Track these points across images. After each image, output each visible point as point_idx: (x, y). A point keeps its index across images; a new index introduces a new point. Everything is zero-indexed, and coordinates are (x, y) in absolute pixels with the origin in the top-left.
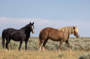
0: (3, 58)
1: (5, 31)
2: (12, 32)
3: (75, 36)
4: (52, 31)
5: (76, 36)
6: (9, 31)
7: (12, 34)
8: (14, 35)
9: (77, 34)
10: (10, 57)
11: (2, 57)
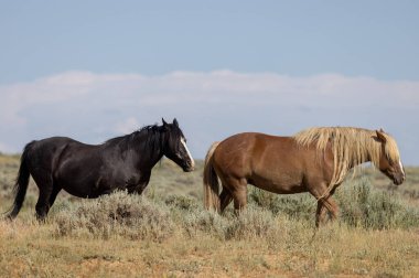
0: (330, 266)
1: (34, 147)
2: (68, 153)
3: (388, 175)
4: (267, 148)
5: (392, 177)
6: (55, 150)
7: (64, 163)
8: (74, 171)
9: (398, 168)
10: (361, 265)
11: (326, 264)
